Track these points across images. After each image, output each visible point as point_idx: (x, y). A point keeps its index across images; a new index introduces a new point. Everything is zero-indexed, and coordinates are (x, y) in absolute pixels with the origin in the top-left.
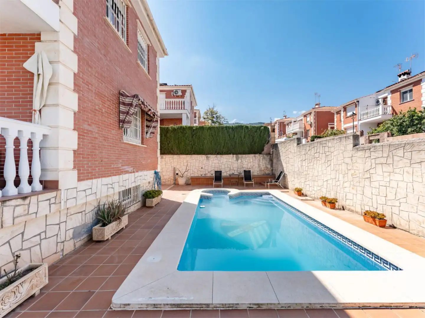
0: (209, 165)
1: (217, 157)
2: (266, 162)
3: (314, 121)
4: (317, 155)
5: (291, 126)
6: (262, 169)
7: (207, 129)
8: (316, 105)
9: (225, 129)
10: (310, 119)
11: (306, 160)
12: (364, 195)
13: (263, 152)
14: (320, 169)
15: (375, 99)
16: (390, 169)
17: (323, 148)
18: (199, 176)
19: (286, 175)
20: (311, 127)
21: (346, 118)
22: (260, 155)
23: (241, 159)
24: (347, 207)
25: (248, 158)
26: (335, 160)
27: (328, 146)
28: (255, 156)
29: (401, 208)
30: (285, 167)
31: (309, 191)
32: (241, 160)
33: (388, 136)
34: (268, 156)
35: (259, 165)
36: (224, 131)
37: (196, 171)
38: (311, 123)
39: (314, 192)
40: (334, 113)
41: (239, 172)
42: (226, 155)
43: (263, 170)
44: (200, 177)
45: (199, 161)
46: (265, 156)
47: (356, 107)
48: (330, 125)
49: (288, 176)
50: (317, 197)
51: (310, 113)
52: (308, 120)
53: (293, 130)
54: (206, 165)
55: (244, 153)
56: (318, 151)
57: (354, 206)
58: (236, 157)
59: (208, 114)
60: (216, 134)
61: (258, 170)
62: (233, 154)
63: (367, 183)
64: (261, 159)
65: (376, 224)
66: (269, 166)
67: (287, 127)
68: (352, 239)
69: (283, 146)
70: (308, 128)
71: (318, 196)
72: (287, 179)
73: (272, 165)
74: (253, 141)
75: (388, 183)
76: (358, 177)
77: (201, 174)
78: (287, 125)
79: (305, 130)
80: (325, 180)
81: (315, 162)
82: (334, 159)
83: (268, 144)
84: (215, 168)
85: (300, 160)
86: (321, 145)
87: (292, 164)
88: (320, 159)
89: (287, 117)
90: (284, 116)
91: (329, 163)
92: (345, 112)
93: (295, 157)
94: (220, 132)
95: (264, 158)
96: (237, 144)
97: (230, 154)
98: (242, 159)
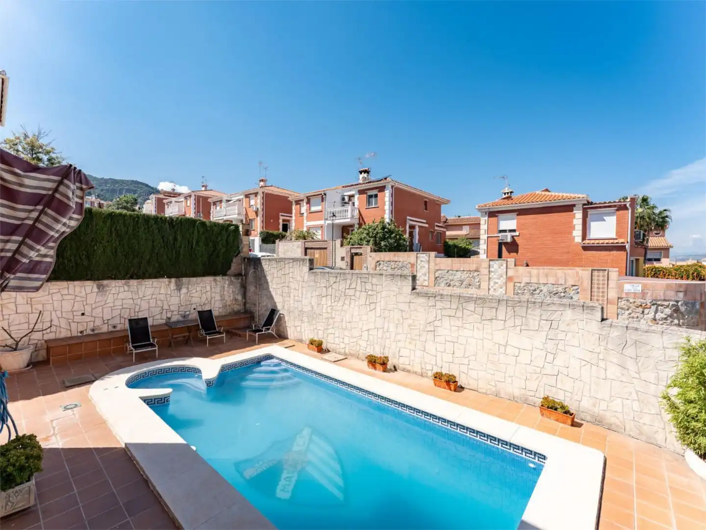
0: (105, 304)
1: (128, 286)
2: (234, 290)
3: (262, 208)
4: (351, 292)
5: (221, 208)
6: (228, 304)
7: (103, 216)
8: (260, 181)
9: (152, 222)
10: (256, 202)
11: (329, 297)
12: (426, 351)
13: (229, 272)
14: (356, 314)
15: (340, 195)
16: (459, 323)
17: (363, 283)
18: (76, 334)
19: (282, 316)
20: (257, 216)
21: (310, 213)
22: (224, 277)
23: (186, 286)
24: (400, 366)
25: (201, 285)
26: (383, 303)
27: (371, 283)
28: (215, 280)
29: (470, 367)
30: (279, 302)
31: (334, 343)
32: (188, 288)
33: (371, 251)
34: (238, 280)
35: (221, 297)
36: (152, 226)
37: (63, 324)
38: (258, 209)
39: (343, 346)
40: (291, 202)
41: (183, 313)
42: (153, 280)
43: (229, 306)
44: (77, 337)
45: (73, 297)
46: (232, 278)
47: (322, 201)
48: (282, 215)
49: (286, 318)
50: (349, 352)
51: (256, 194)
52: (251, 204)
53: (225, 215)
54: (97, 305)
55: (195, 275)
56: (353, 286)
57: (411, 364)
58: (176, 283)
59: (20, 148)
60: (130, 231)
61: (221, 306)
62: (169, 277)
63: (430, 336)
64: (226, 286)
65: (450, 389)
66: (239, 298)
67: (212, 207)
68: (466, 425)
69: (274, 266)
70: (252, 215)
71: (351, 351)
72: (285, 322)
73: (244, 295)
74: (214, 251)
75: (456, 339)
76: (417, 329)
77: (80, 330)
78: (214, 205)
79: (246, 219)
80: (365, 328)
81: (346, 302)
82: (382, 301)
83: (237, 257)
84: (123, 311)
85: (314, 294)
86: (359, 279)
87: (297, 298)
88: (355, 299)
89: (208, 188)
90: (203, 186)
91: (373, 306)
92: (308, 205)
93: (304, 287)
94: (138, 228)
95: (231, 283)
96: (181, 257)
97: (162, 276)
98: (190, 287)
